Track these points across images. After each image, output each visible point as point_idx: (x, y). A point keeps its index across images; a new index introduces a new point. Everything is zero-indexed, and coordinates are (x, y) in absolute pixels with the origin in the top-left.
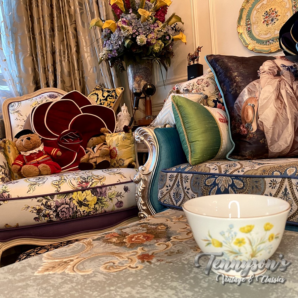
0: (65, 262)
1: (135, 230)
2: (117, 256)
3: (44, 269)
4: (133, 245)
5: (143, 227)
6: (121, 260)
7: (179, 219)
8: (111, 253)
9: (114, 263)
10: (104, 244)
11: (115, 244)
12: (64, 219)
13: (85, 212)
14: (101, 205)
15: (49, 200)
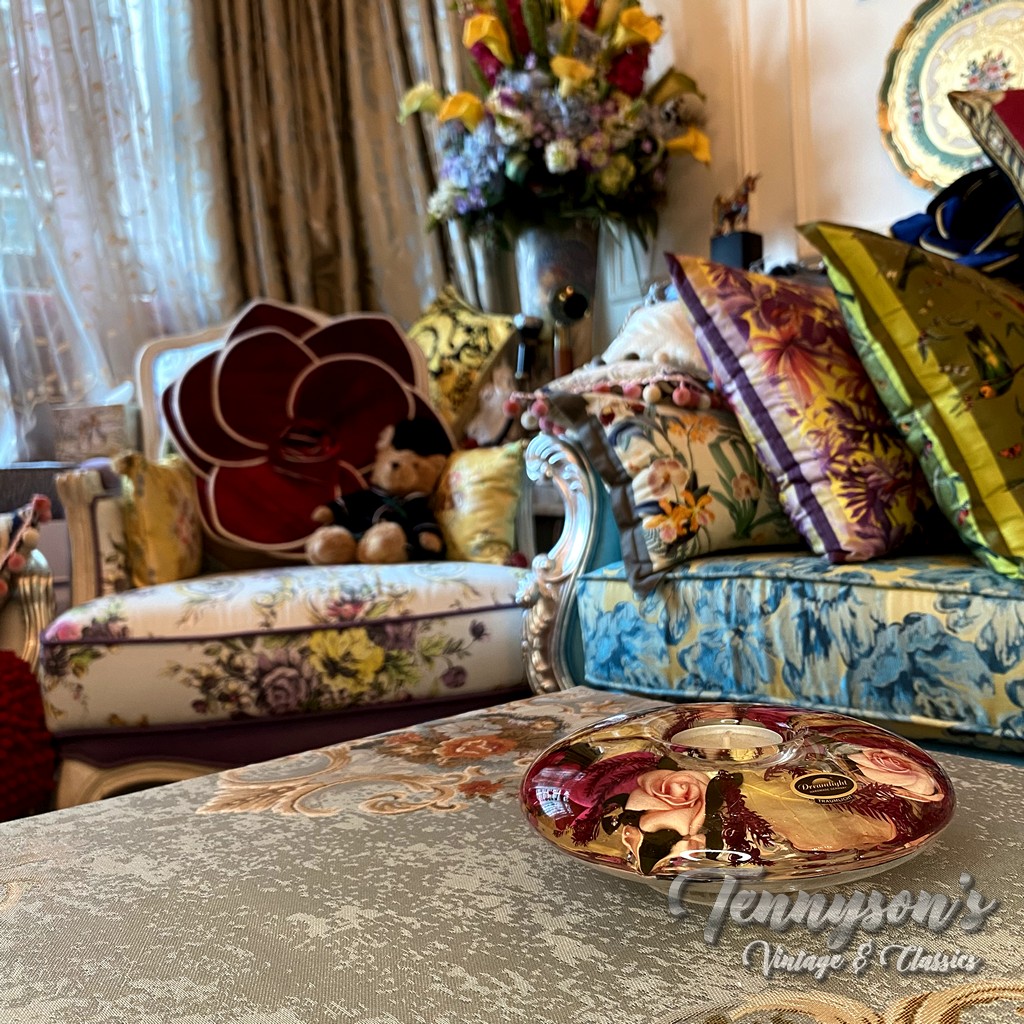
0: (274, 791)
1: (469, 730)
2: (409, 783)
3: (220, 803)
4: (455, 761)
5: (494, 723)
6: (415, 791)
7: (599, 708)
8: (393, 776)
9: (396, 798)
10: (378, 758)
11: (409, 758)
12: (282, 710)
13: (345, 694)
14: (397, 677)
15: (238, 650)
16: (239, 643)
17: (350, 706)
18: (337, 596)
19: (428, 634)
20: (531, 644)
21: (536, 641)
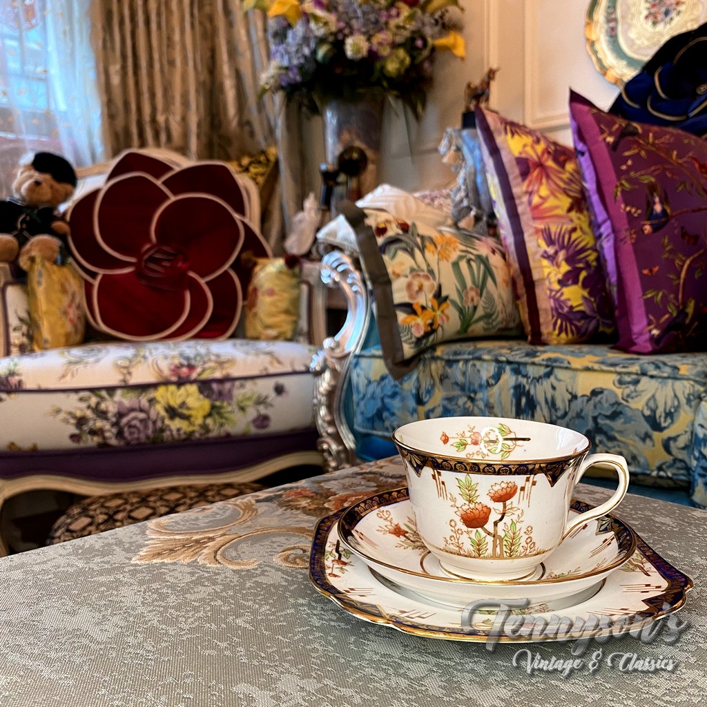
3: (152, 553)
12: (134, 442)
13: (182, 432)
14: (219, 420)
15: (102, 398)
16: (104, 393)
17: (185, 440)
18: (176, 362)
19: (242, 391)
20: (320, 402)
21: (323, 399)
